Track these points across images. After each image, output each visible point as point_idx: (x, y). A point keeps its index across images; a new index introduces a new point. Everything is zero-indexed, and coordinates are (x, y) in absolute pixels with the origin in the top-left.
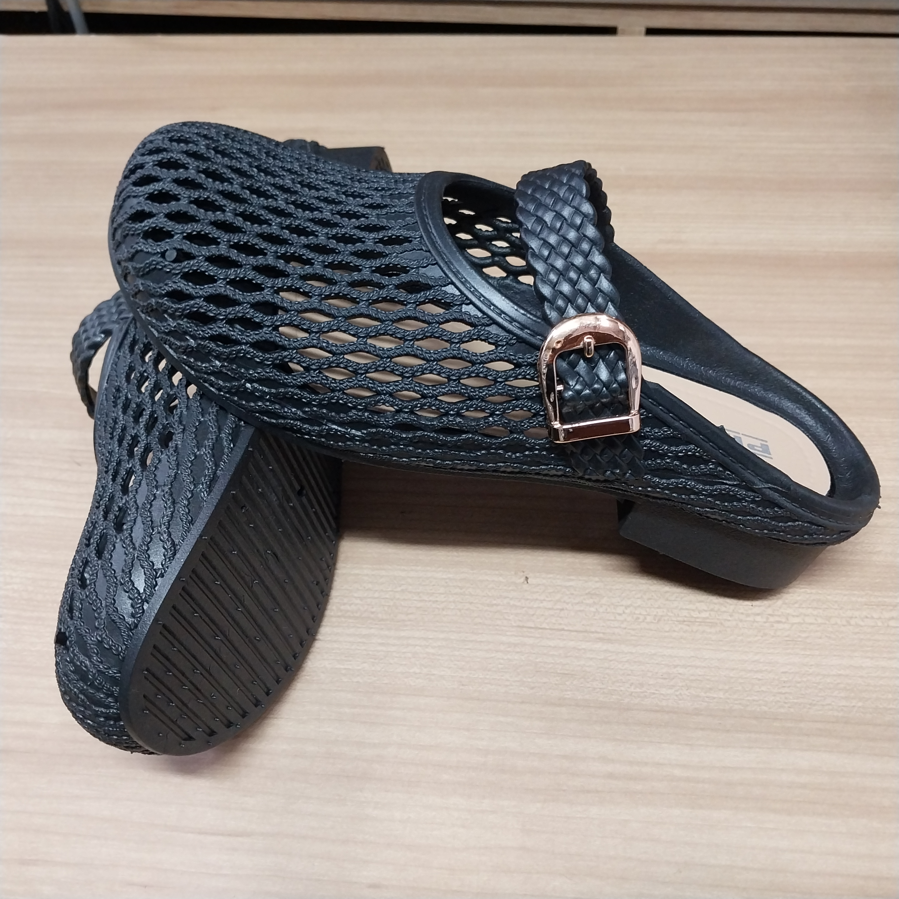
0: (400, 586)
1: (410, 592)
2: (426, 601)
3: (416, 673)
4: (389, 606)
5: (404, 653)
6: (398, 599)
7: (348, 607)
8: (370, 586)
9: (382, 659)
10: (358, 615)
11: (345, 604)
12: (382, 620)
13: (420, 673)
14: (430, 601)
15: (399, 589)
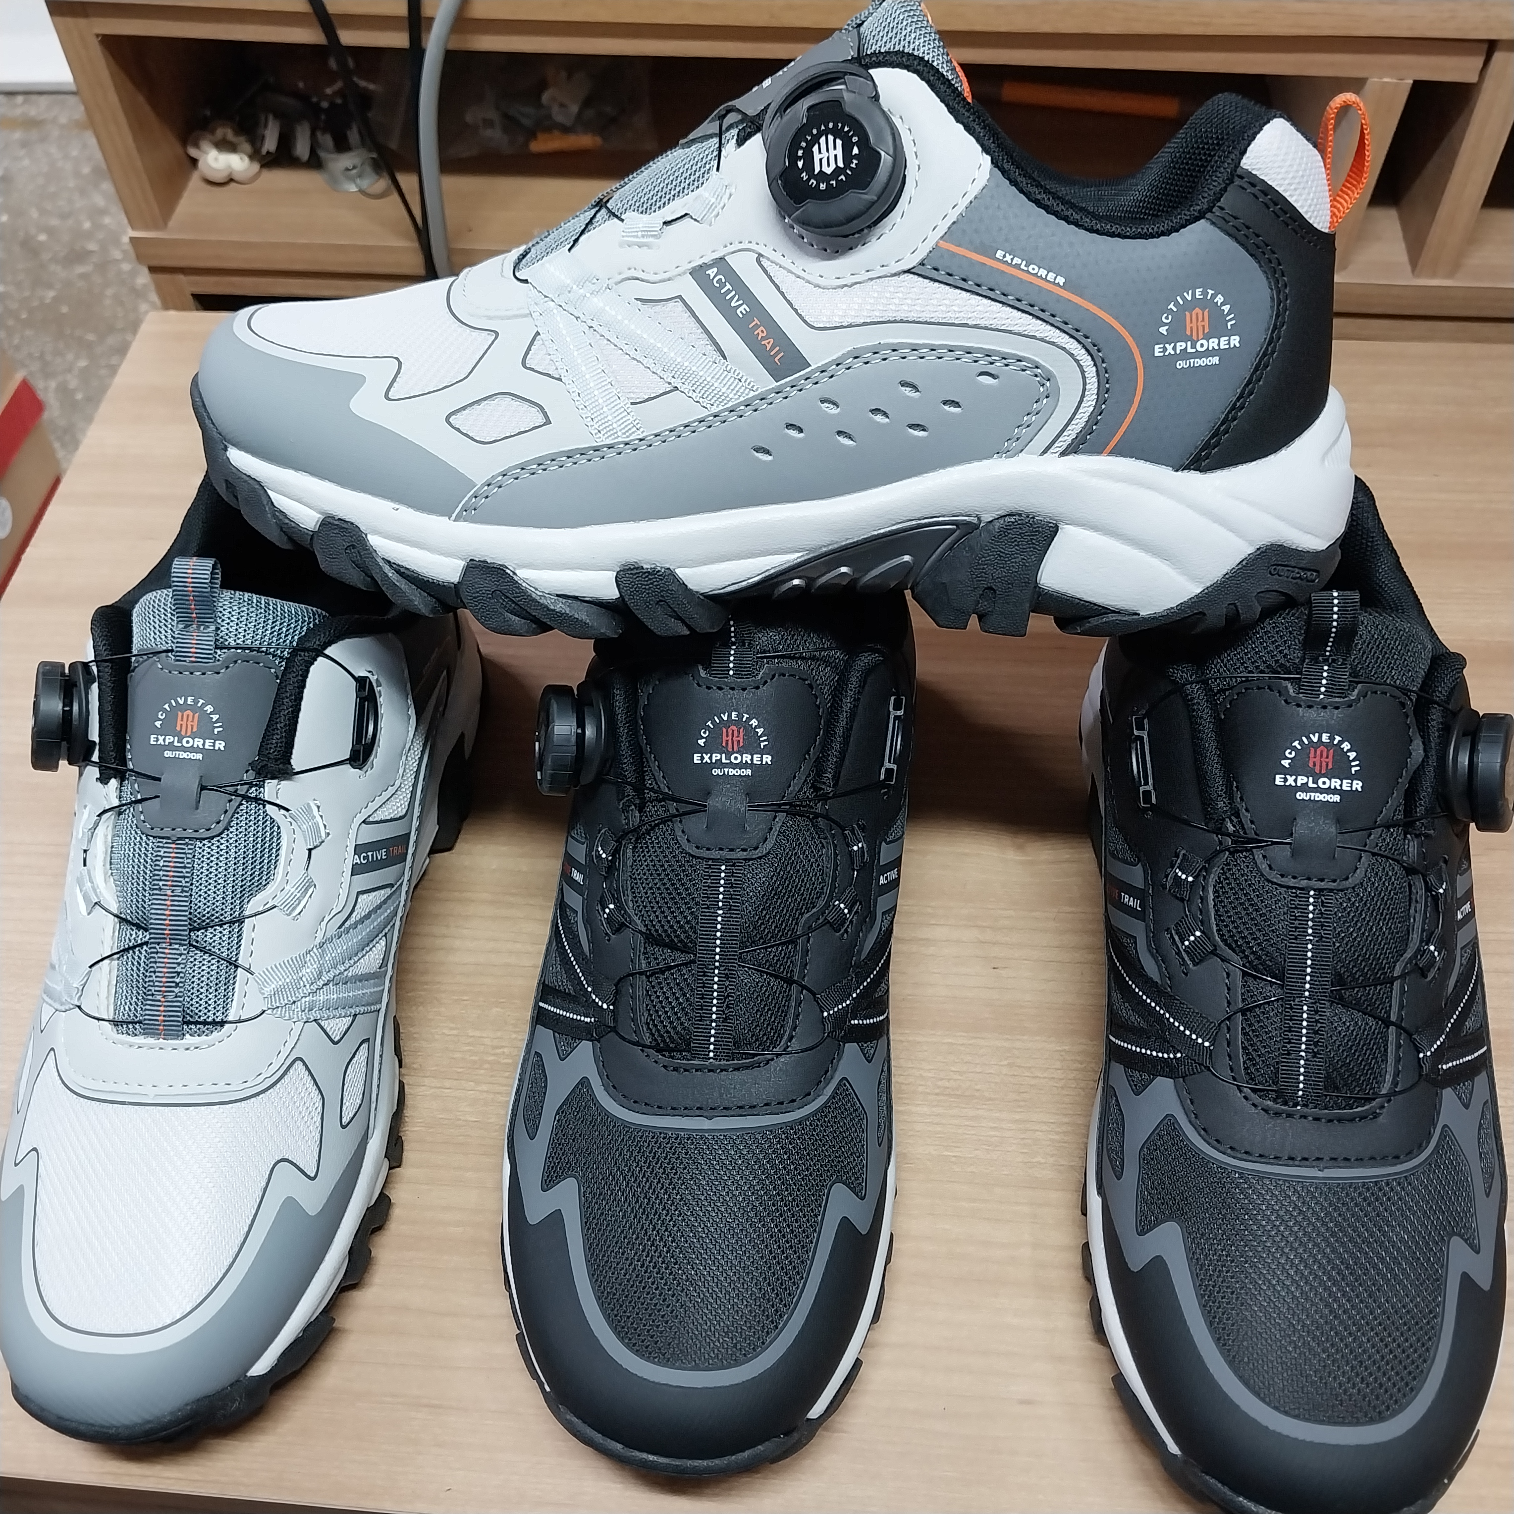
0: (1006, 1059)
1: (1018, 1066)
2: (1040, 1078)
3: (1041, 1164)
4: (996, 1083)
5: (1023, 1139)
6: (1006, 1075)
7: (947, 1084)
8: (968, 1058)
9: (997, 1146)
10: (959, 1093)
11: (942, 1079)
12: (990, 1099)
13: (1045, 1163)
14: (1045, 1078)
15: (1005, 1062)
